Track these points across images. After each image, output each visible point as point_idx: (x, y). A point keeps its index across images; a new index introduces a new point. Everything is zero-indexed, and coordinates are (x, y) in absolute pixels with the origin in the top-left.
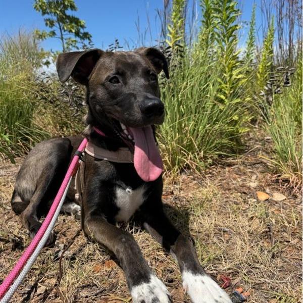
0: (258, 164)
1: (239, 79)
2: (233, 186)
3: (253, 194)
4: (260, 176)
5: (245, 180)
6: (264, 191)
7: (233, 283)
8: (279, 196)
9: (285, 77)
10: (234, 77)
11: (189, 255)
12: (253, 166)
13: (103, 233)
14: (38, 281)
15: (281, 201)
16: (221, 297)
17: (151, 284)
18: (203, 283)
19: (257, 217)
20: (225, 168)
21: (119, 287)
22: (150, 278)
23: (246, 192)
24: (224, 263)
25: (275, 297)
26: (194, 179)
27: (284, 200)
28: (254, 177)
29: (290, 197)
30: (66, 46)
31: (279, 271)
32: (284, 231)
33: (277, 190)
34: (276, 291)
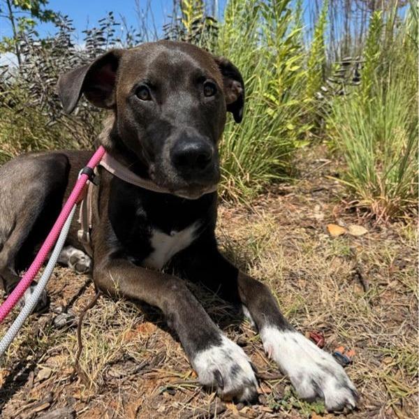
0: (319, 191)
1: (294, 73)
2: (293, 219)
3: (322, 228)
4: (325, 206)
5: (306, 212)
6: (336, 223)
7: (328, 342)
8: (359, 230)
9: (354, 71)
10: (288, 68)
11: (270, 304)
12: (314, 194)
13: (135, 281)
14: (36, 361)
15: (362, 236)
16: (324, 359)
17: (224, 348)
18: (296, 341)
19: (336, 256)
20: (277, 198)
21: (167, 359)
22: (221, 340)
23: (312, 226)
24: (308, 316)
25: (390, 355)
26: (237, 213)
27: (365, 234)
28: (317, 207)
29: (372, 230)
30: (18, 29)
31: (384, 322)
32: (376, 272)
33: (353, 222)
34: (387, 348)
